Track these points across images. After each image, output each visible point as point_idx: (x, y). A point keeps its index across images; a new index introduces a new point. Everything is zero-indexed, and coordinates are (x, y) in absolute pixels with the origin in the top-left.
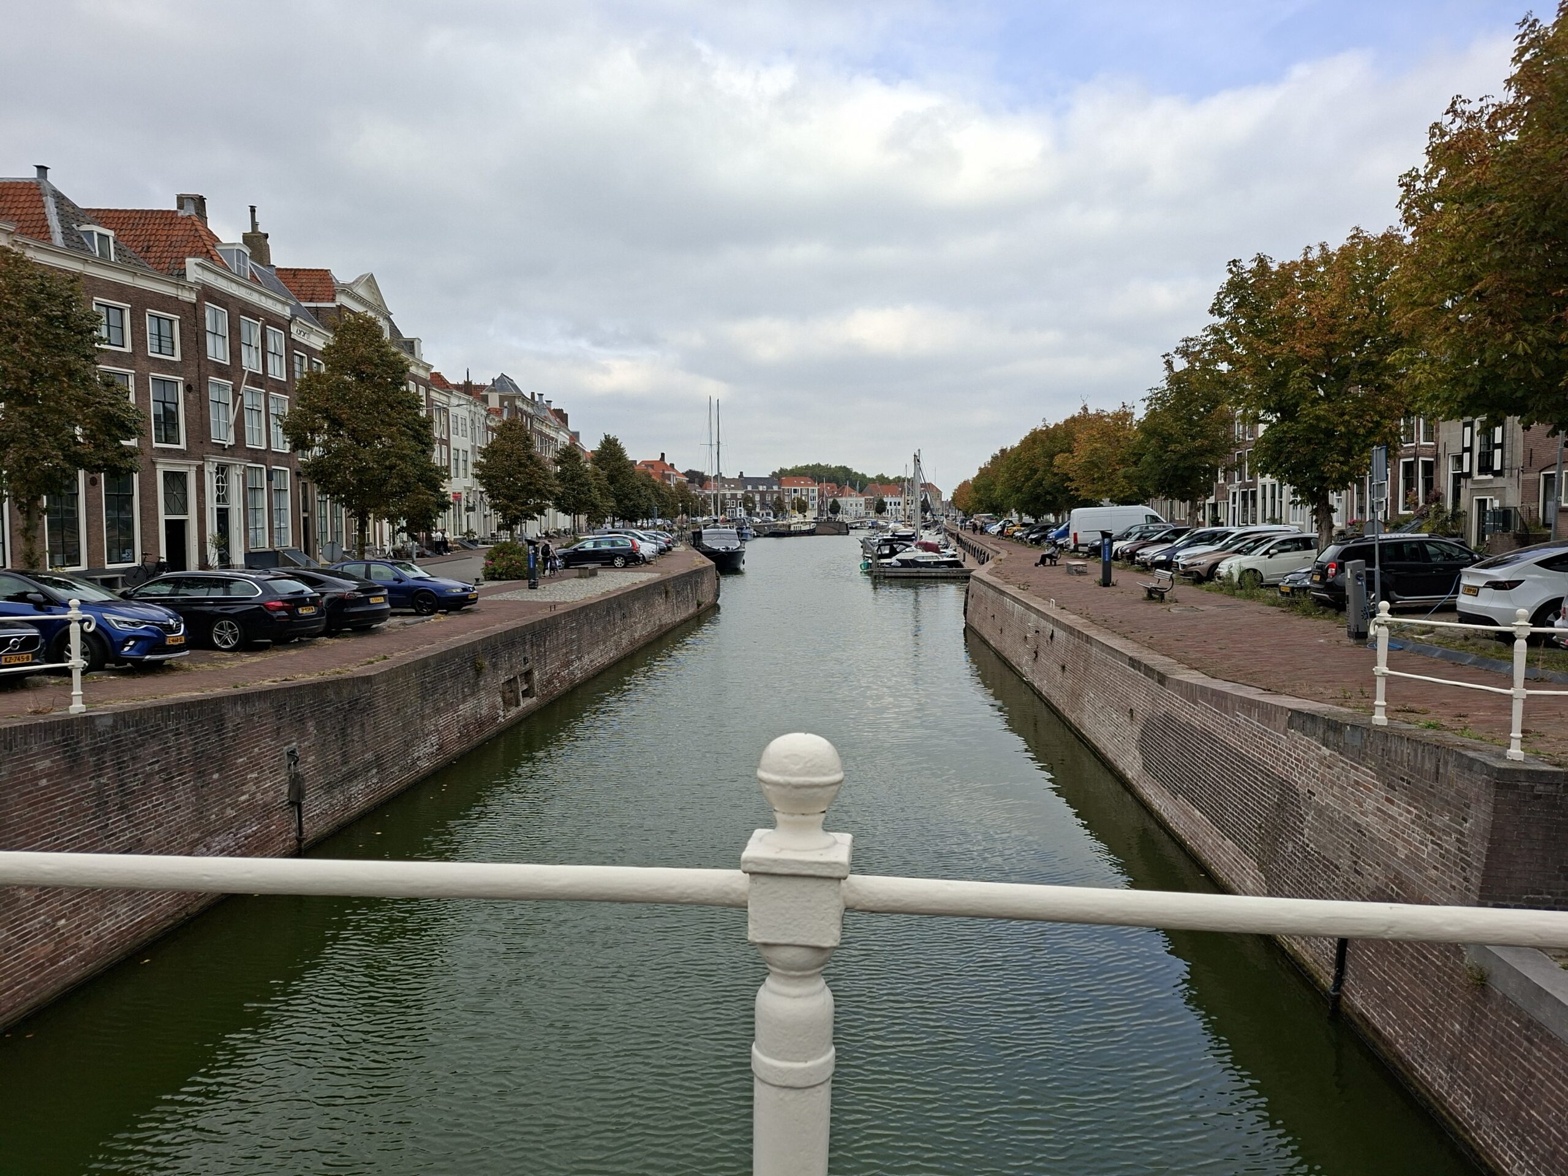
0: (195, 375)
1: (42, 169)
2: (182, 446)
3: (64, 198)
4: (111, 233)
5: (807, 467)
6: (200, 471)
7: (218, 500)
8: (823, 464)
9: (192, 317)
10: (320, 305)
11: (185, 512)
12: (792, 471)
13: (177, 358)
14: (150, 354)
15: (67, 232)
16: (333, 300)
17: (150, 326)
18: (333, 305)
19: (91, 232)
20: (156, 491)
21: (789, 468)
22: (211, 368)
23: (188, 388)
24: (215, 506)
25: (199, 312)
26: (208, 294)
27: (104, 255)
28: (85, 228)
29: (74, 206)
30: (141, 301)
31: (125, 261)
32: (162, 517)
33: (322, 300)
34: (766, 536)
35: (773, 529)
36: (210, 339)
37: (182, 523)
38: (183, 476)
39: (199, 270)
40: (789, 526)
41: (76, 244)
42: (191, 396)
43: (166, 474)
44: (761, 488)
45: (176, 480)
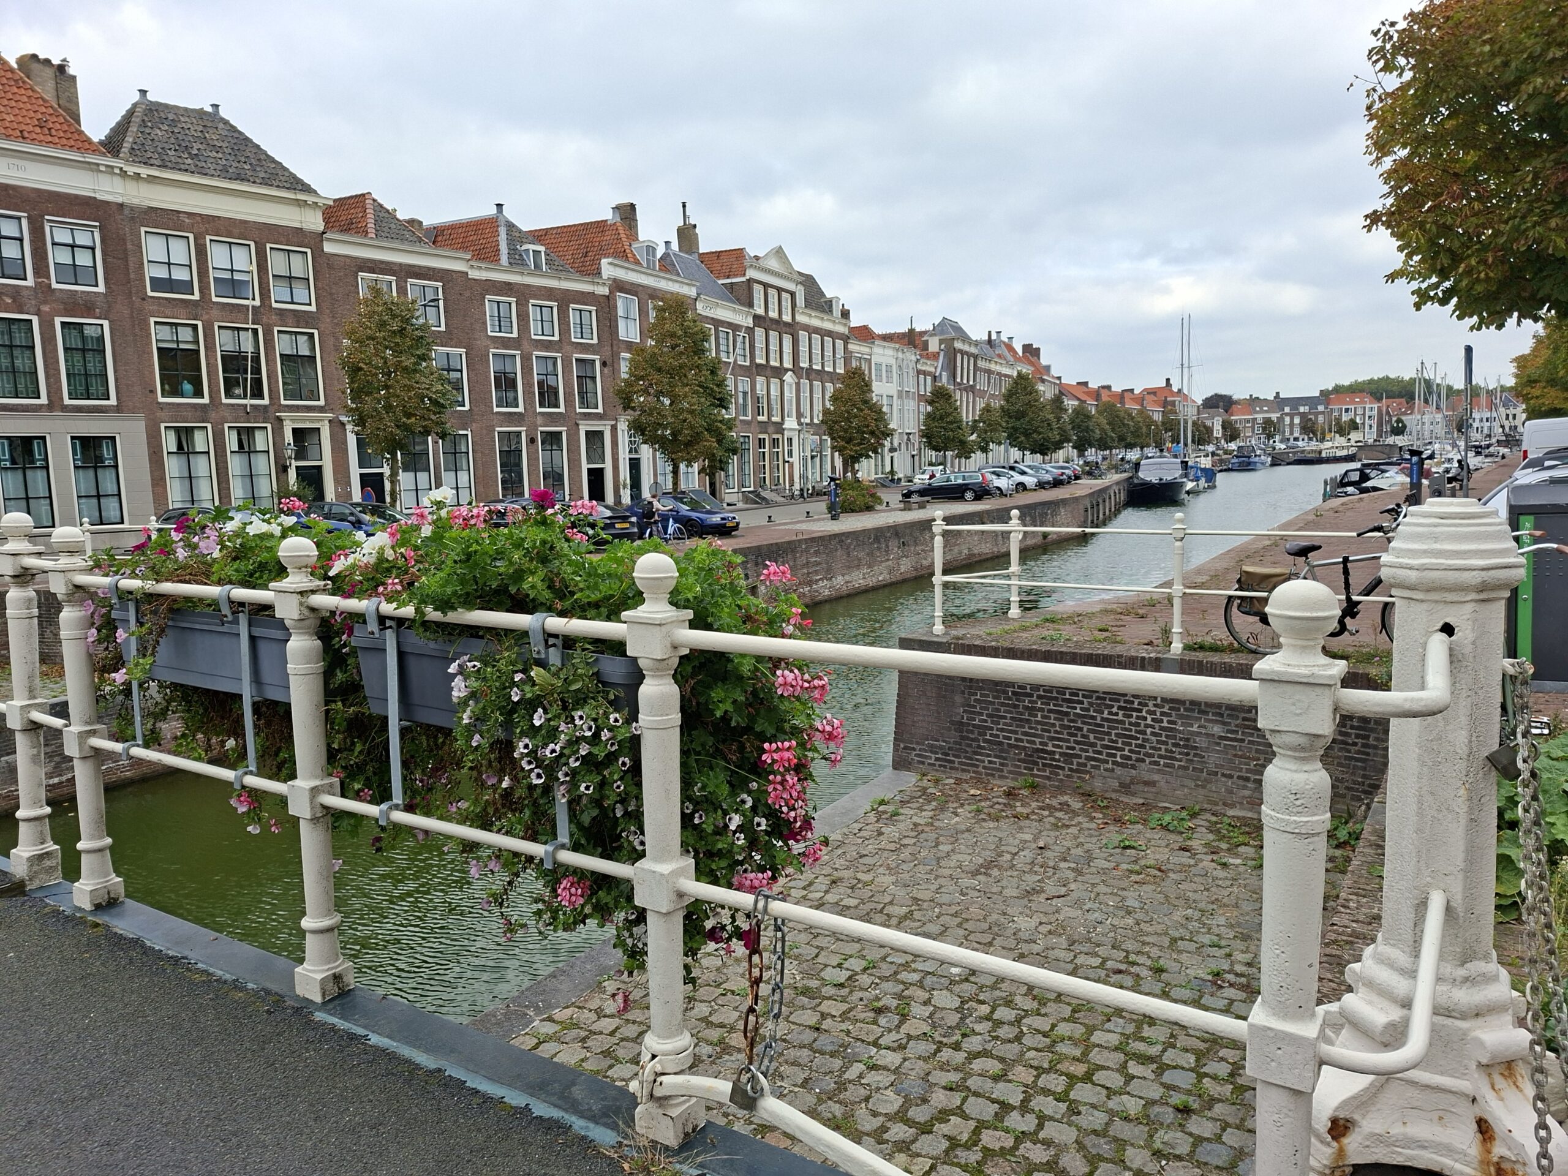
0: (609, 353)
1: (499, 206)
2: (600, 410)
3: (514, 226)
4: (542, 249)
5: (1371, 381)
6: (614, 429)
7: (630, 452)
8: (1392, 376)
9: (606, 308)
10: (734, 280)
11: (603, 462)
12: (1351, 386)
13: (595, 341)
14: (573, 340)
15: (513, 251)
16: (744, 275)
17: (573, 317)
18: (743, 279)
19: (528, 250)
20: (579, 447)
21: (1347, 383)
22: (623, 346)
23: (604, 364)
24: (628, 456)
25: (612, 302)
26: (619, 286)
27: (537, 266)
28: (524, 247)
29: (520, 231)
30: (565, 299)
31: (556, 268)
32: (585, 466)
33: (736, 276)
34: (1288, 464)
35: (1299, 456)
36: (621, 324)
37: (602, 470)
38: (601, 433)
39: (611, 268)
40: (1320, 452)
41: (517, 260)
42: (606, 370)
43: (587, 432)
44: (1302, 409)
45: (595, 437)
